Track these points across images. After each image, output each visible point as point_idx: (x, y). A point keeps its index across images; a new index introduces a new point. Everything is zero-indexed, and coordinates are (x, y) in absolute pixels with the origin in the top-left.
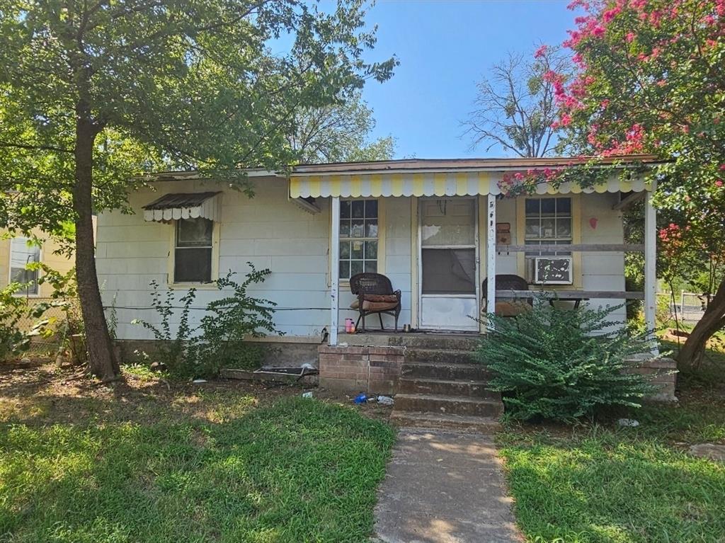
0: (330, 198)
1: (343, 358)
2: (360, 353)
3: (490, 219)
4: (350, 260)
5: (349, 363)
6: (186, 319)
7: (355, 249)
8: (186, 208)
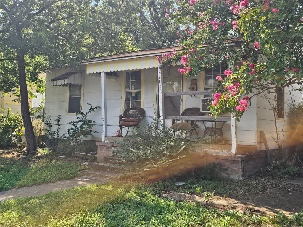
0: (100, 73)
1: (105, 148)
2: (111, 146)
3: (159, 80)
4: (131, 101)
5: (107, 150)
6: (59, 129)
7: (133, 96)
8: (63, 80)
